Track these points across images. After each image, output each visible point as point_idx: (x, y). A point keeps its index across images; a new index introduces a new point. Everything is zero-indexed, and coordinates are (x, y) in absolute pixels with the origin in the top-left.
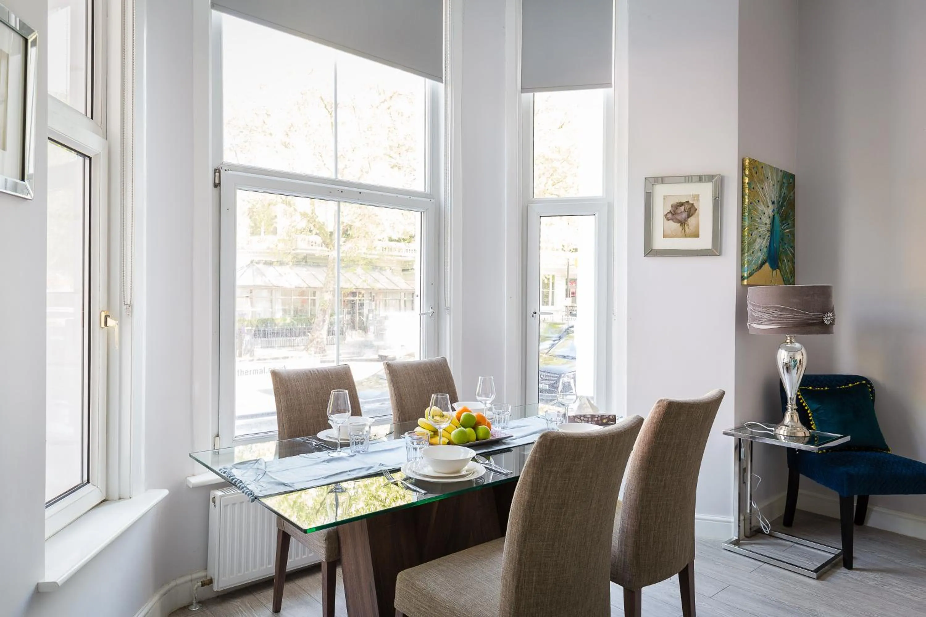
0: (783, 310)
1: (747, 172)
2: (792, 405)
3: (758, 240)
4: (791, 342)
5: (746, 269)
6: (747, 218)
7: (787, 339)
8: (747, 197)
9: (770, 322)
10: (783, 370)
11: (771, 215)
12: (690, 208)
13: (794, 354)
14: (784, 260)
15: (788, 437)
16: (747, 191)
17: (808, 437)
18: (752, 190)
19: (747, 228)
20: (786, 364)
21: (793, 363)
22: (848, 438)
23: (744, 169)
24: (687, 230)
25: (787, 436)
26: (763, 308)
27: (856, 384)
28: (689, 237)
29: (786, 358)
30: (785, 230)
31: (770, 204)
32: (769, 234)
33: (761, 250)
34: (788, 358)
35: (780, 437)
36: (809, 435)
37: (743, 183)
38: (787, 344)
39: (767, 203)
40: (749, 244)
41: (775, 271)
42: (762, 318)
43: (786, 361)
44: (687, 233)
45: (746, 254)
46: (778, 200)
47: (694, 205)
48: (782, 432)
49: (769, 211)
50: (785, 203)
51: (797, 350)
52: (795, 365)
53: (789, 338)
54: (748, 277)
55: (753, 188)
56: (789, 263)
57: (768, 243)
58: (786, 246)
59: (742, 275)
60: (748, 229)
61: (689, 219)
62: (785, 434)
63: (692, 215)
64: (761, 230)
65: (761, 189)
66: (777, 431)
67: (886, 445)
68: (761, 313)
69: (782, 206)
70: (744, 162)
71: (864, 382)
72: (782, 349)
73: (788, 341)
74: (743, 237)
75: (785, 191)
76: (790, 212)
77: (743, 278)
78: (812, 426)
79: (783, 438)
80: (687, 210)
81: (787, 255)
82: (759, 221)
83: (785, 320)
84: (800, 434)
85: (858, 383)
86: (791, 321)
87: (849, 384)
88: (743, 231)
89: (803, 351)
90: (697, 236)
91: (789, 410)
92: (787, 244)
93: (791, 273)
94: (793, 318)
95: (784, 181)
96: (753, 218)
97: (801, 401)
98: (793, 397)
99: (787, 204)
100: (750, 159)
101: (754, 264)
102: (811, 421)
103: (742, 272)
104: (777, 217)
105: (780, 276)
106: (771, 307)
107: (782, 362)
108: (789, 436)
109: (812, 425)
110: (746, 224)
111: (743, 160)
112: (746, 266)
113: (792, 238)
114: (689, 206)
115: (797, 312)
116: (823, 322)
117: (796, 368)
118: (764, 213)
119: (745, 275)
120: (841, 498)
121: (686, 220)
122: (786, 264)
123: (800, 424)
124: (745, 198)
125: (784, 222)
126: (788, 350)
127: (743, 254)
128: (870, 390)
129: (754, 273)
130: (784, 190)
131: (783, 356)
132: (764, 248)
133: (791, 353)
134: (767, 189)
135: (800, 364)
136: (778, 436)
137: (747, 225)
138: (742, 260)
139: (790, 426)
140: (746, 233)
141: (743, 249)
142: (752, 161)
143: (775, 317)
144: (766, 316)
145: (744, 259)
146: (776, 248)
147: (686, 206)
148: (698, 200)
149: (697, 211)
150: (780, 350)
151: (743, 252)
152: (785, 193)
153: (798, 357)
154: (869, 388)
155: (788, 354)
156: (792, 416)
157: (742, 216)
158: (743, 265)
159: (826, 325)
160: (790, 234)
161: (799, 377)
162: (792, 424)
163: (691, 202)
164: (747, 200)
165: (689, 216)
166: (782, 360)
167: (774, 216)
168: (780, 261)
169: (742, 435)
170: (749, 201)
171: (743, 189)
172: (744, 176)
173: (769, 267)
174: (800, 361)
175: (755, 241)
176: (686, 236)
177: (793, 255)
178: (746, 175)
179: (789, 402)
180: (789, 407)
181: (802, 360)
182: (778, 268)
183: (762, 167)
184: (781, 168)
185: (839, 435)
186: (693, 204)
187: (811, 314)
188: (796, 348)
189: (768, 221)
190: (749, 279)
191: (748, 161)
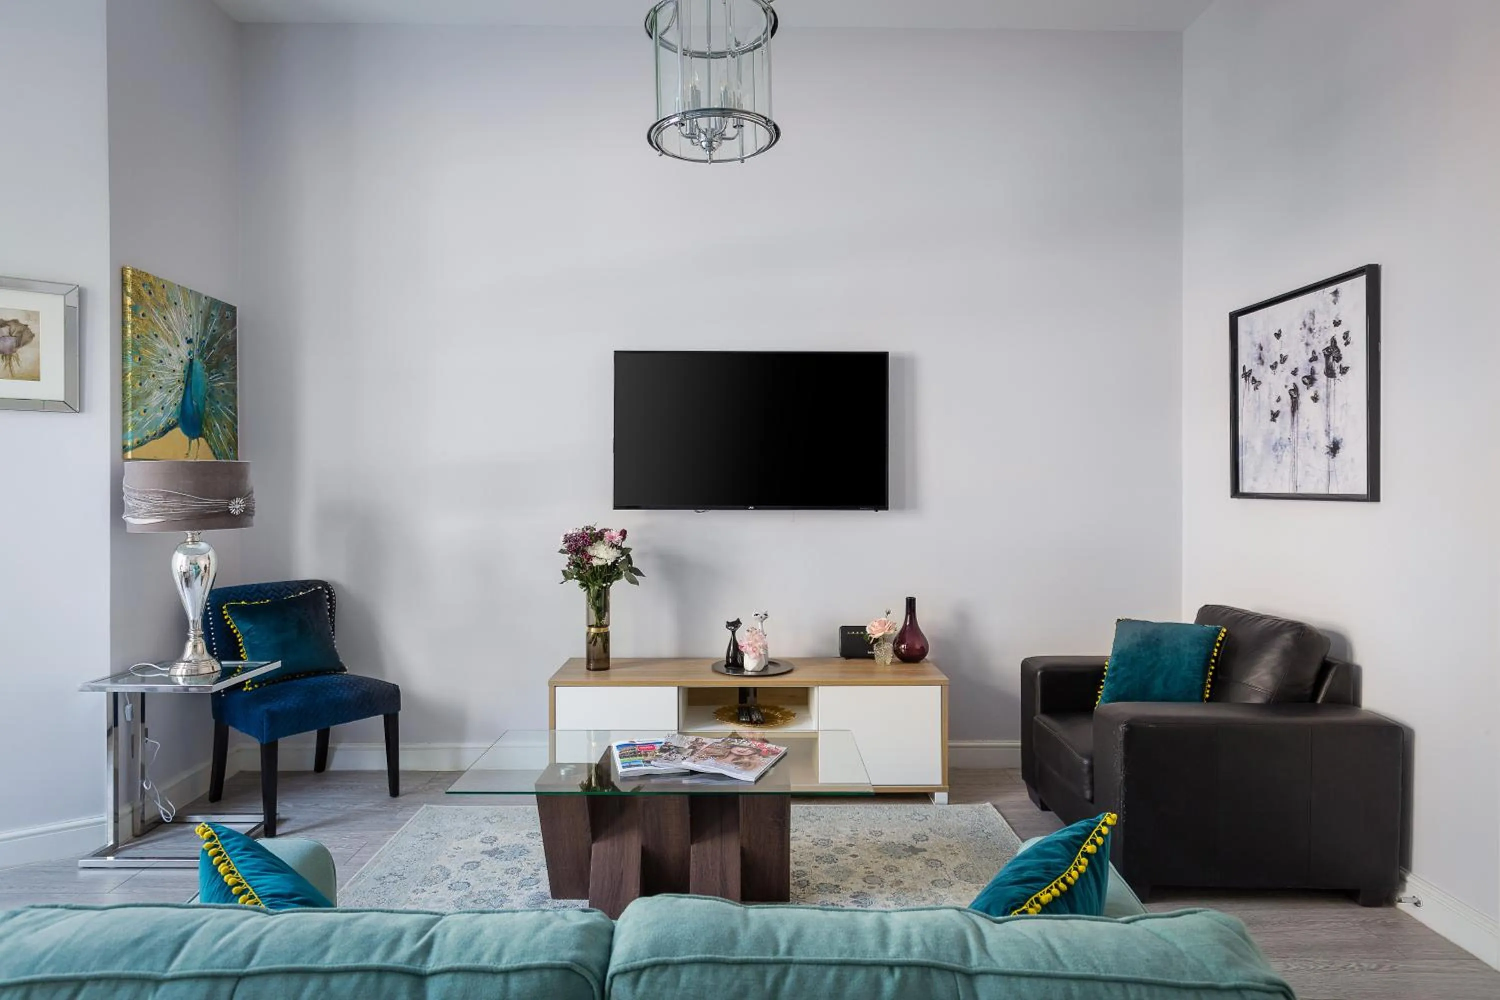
0: (168, 496)
1: (130, 290)
2: (196, 631)
3: (157, 393)
4: (193, 542)
5: (130, 436)
6: (130, 358)
7: (188, 538)
8: (130, 327)
9: (151, 514)
10: (182, 583)
11: (186, 358)
12: (21, 332)
13: (196, 558)
14: (215, 426)
15: (189, 678)
16: (129, 318)
17: (217, 672)
18: (142, 318)
19: (130, 374)
20: (185, 573)
21: (194, 570)
22: (278, 665)
23: (124, 285)
24: (16, 368)
25: (186, 676)
26: (140, 493)
27: (310, 591)
28: (21, 378)
29: (184, 566)
30: (215, 382)
31: (183, 343)
32: (181, 386)
33: (163, 409)
34: (187, 565)
35: (177, 679)
36: (220, 669)
37: (124, 305)
38: (188, 544)
39: (176, 338)
40: (136, 398)
41: (196, 441)
42: (138, 509)
43: (184, 570)
44: (16, 372)
45: (130, 413)
46: (201, 339)
47: (29, 327)
48: (179, 672)
49: (184, 351)
50: (216, 345)
51: (202, 553)
52: (198, 574)
53: (190, 536)
54: (133, 448)
55: (144, 315)
56: (227, 430)
57: (180, 400)
58: (219, 406)
59: (125, 444)
60: (133, 376)
61: (20, 350)
62: (184, 674)
63: (24, 344)
64: (162, 379)
65: (162, 320)
66: (173, 672)
67: (341, 664)
68: (137, 502)
69: (210, 347)
70: (124, 274)
71: (320, 588)
72: (179, 552)
73: (189, 540)
74: (124, 386)
75: (216, 328)
76: (226, 358)
77: (125, 449)
78: (242, 656)
79: (180, 680)
80: (14, 335)
81: (221, 419)
82: (158, 365)
83: (171, 510)
84: (205, 670)
85: (313, 590)
86: (183, 511)
87: (300, 592)
88: (124, 377)
89: (211, 554)
90: (37, 378)
91: (191, 639)
92: (221, 404)
93: (229, 444)
94: (184, 507)
95: (213, 313)
96: (142, 360)
97: (229, 623)
98: (196, 620)
99: (219, 346)
100: (133, 271)
101: (150, 427)
102: (241, 648)
103: (125, 439)
104: (199, 365)
105: (208, 448)
106: (150, 492)
107: (179, 571)
108: (190, 676)
109: (242, 653)
110: (130, 367)
111: (123, 270)
112: (130, 430)
113: (231, 395)
114: (19, 329)
115: (190, 499)
116: (229, 511)
117: (200, 578)
118: (170, 355)
119: (130, 444)
120: (262, 745)
121: (12, 351)
122: (220, 431)
123: (207, 656)
124: (126, 328)
125: (213, 371)
126: (187, 553)
127: (125, 413)
128: (328, 597)
129: (146, 443)
130: (213, 326)
131: (180, 562)
132: (170, 405)
133: (193, 558)
134: (176, 321)
135: (206, 572)
136: (174, 680)
137: (130, 369)
138: (124, 421)
139: (193, 662)
140: (129, 381)
141: (125, 406)
142: (137, 274)
143: (157, 507)
144: (143, 505)
145: (127, 420)
146: (198, 407)
147: (13, 328)
148: (37, 321)
149: (34, 339)
150: (177, 553)
151: (125, 410)
152: (214, 331)
153: (202, 563)
154: (327, 594)
155: (188, 558)
156: (195, 647)
157: (123, 354)
158: (125, 429)
159: (235, 516)
160: (228, 389)
161: (205, 591)
162: (195, 657)
163: (23, 321)
164: (130, 332)
165: (19, 345)
166: (179, 569)
167: (191, 361)
168: (207, 426)
169: (123, 688)
170: (133, 333)
171: (124, 314)
172: (125, 294)
173: (183, 435)
174: (206, 568)
175: (149, 394)
176: (13, 377)
177: (235, 420)
178: (128, 294)
179: (192, 628)
180: (192, 634)
181: (208, 566)
182: (202, 435)
183: (164, 286)
184: (205, 293)
185: (266, 663)
186: (27, 326)
187: (211, 501)
188: (200, 551)
189: (180, 368)
190: (135, 451)
191: (130, 272)
